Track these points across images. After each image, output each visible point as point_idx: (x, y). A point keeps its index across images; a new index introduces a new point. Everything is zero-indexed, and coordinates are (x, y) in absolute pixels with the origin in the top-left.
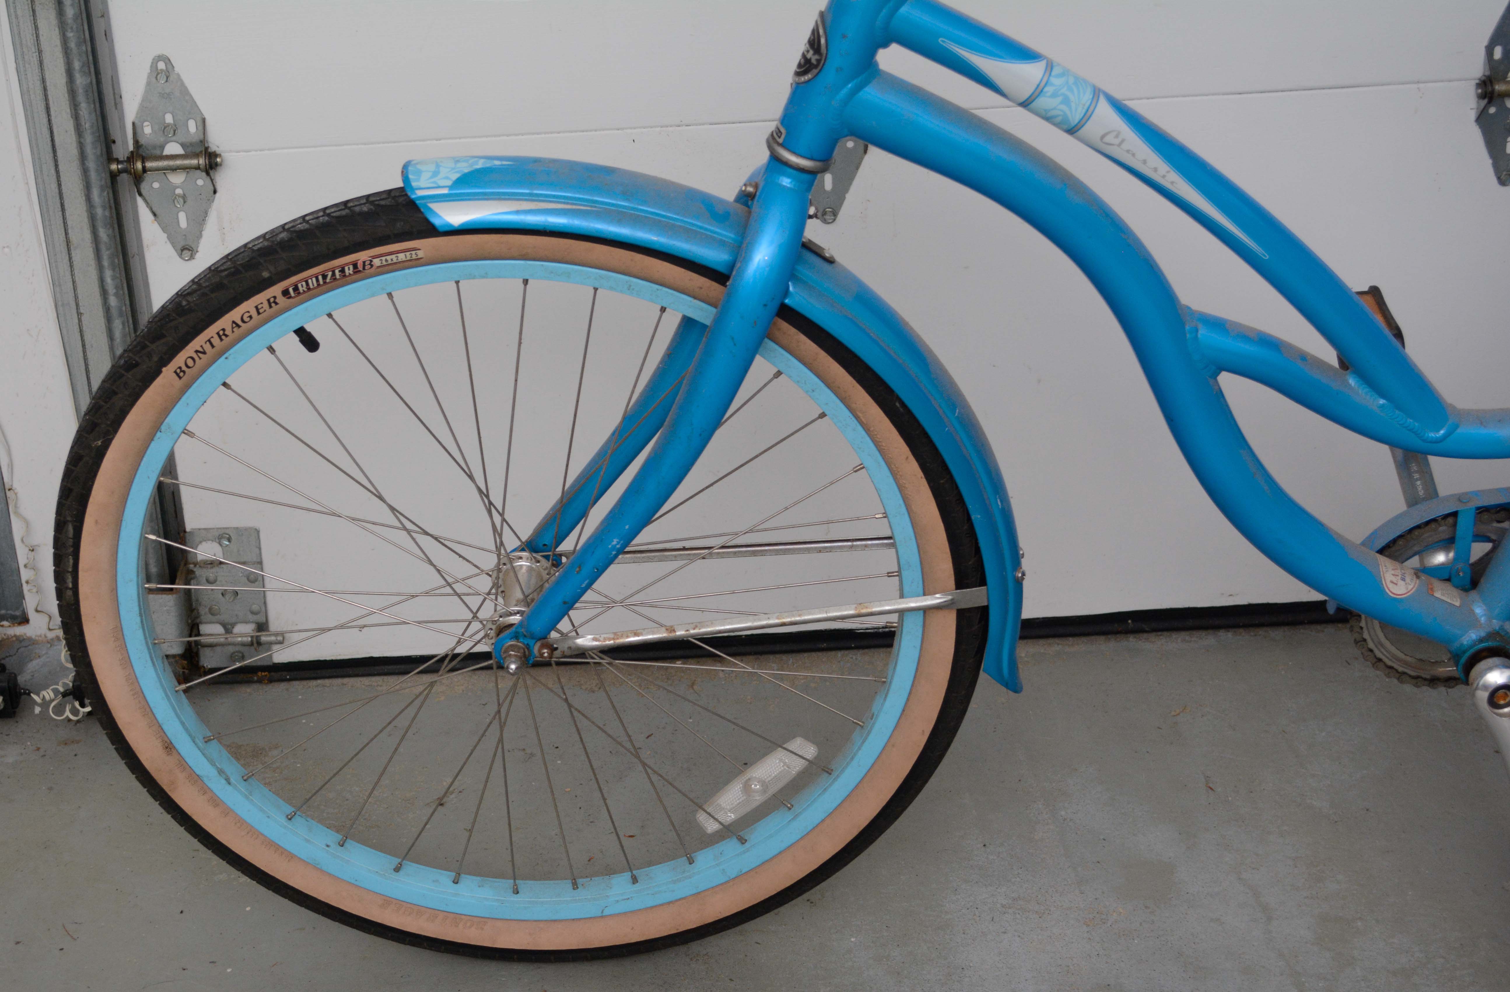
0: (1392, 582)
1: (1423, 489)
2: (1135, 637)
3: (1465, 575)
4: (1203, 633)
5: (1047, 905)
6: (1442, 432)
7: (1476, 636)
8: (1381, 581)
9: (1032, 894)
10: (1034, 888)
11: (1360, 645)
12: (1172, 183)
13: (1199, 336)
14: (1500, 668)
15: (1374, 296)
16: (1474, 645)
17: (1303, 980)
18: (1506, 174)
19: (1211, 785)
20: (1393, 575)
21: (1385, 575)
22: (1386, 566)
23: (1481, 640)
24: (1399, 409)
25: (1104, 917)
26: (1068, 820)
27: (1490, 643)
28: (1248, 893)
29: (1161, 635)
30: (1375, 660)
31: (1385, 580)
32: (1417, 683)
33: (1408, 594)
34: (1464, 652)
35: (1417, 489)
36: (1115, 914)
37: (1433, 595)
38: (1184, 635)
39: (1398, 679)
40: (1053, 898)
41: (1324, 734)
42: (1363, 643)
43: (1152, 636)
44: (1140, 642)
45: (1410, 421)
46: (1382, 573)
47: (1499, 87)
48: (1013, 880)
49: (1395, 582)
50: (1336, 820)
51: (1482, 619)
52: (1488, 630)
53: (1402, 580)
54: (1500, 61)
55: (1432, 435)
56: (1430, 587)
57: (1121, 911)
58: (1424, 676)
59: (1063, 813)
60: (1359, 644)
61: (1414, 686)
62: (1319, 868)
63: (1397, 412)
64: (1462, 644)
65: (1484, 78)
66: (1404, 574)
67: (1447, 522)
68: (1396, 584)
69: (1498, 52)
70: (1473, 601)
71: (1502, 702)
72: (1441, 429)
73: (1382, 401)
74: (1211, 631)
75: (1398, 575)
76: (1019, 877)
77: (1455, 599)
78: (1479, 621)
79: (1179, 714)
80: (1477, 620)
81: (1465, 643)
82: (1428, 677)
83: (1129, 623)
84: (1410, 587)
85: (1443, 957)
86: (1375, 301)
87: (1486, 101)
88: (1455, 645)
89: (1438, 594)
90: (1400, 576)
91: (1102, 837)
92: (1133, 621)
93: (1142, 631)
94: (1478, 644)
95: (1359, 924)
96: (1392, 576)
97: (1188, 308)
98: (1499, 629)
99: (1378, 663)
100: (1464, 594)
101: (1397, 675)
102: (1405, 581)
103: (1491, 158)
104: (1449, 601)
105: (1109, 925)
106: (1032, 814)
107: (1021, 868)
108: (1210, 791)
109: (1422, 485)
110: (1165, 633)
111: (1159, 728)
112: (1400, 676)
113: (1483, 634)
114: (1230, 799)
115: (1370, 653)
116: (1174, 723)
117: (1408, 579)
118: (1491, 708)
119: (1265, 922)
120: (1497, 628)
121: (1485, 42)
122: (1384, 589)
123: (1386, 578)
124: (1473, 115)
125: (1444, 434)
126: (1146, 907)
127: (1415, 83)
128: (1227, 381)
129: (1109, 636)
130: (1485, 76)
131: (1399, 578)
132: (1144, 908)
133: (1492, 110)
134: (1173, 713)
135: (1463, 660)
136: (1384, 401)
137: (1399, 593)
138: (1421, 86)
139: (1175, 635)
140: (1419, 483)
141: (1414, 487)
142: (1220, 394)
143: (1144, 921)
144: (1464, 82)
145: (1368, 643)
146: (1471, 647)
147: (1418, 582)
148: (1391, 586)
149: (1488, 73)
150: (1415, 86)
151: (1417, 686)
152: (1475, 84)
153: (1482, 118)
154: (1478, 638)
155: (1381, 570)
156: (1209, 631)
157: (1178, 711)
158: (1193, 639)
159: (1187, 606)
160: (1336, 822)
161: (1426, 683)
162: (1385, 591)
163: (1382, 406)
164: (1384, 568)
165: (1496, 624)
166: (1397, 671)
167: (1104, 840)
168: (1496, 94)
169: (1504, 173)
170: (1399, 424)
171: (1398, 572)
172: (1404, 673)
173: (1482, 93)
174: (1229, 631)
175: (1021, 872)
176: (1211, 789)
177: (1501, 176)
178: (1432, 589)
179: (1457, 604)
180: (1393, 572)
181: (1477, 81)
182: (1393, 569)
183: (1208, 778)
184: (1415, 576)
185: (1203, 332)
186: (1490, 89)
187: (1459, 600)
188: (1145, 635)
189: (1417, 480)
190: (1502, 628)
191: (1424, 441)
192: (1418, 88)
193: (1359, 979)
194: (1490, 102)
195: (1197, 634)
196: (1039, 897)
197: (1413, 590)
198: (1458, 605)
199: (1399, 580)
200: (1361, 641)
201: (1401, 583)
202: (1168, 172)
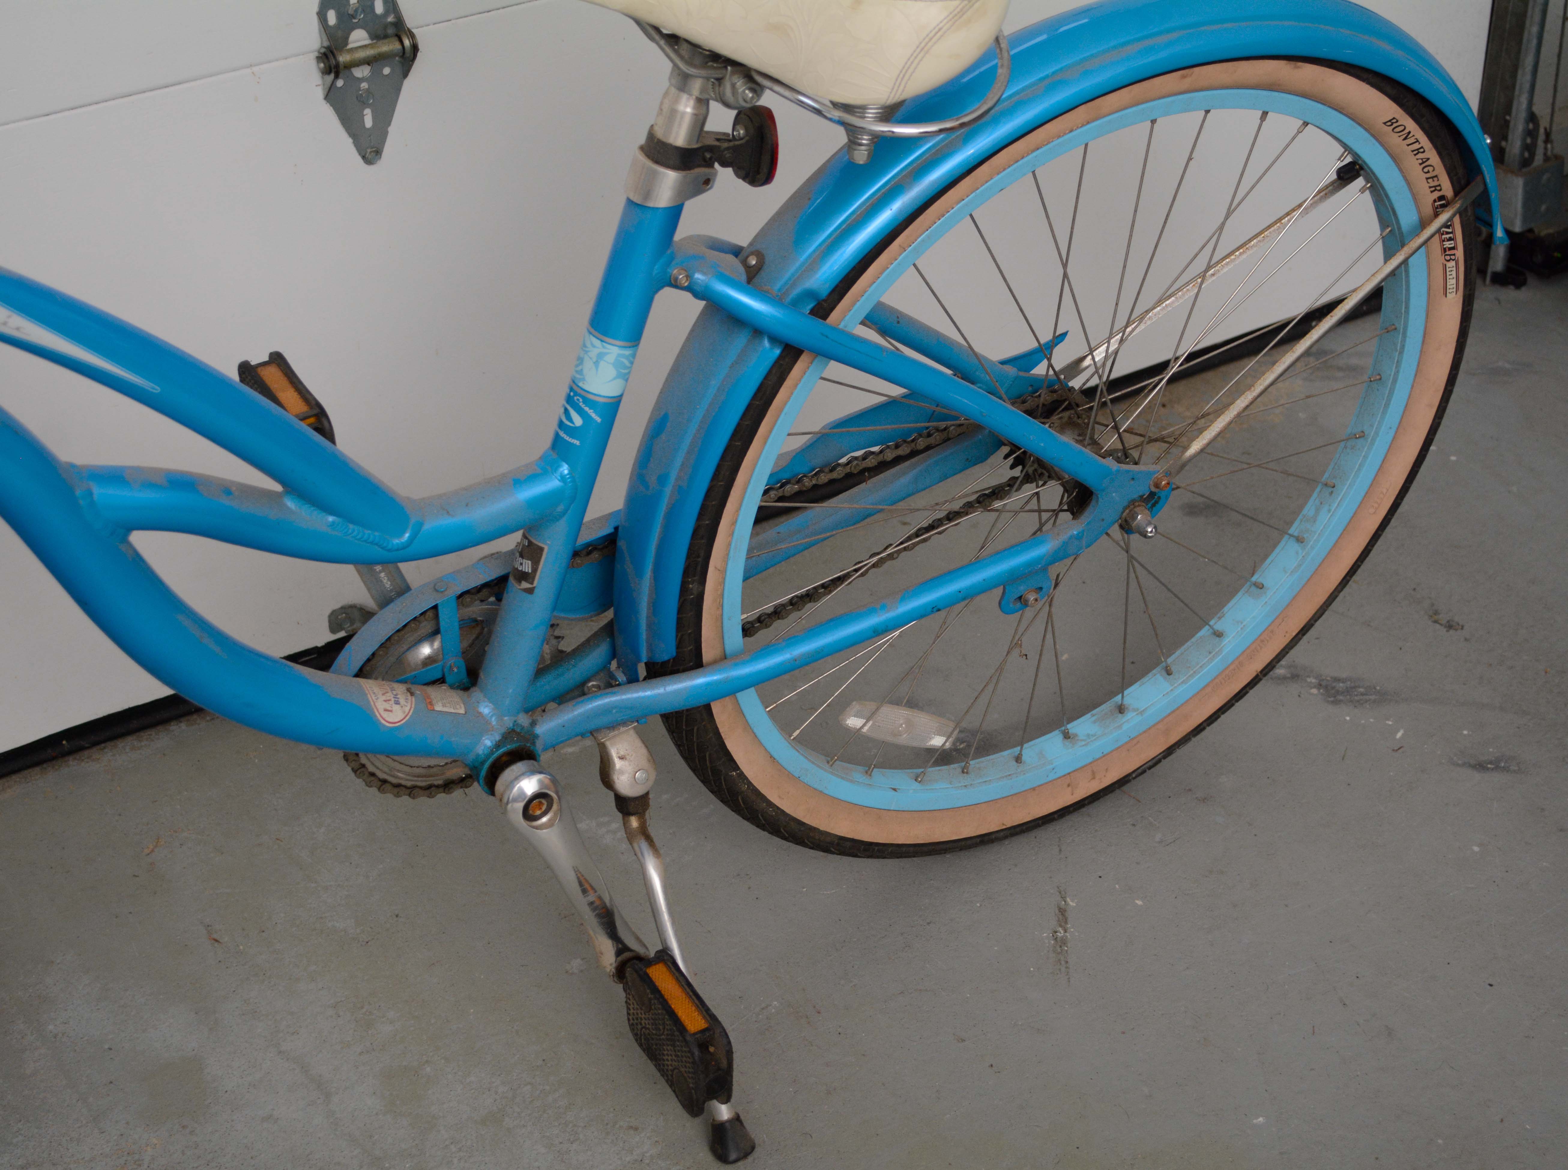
0: (386, 710)
1: (389, 580)
2: (75, 759)
3: (457, 667)
4: (152, 732)
5: (65, 1163)
6: (407, 535)
7: (492, 742)
8: (374, 712)
9: (43, 1153)
10: (43, 1144)
11: (360, 773)
12: (18, 329)
13: (96, 497)
14: (529, 776)
15: (279, 366)
16: (492, 753)
17: (387, 1165)
18: (371, 152)
19: (215, 936)
20: (385, 701)
21: (376, 704)
22: (374, 693)
23: (498, 746)
24: (352, 522)
25: (137, 1157)
26: (60, 1035)
27: (509, 747)
28: (294, 1069)
29: (105, 748)
30: (380, 783)
31: (378, 710)
32: (431, 793)
33: (407, 718)
34: (483, 763)
35: (381, 581)
36: (149, 1149)
37: (434, 710)
38: (130, 741)
39: (409, 795)
40: (70, 1151)
41: (323, 830)
42: (363, 769)
43: (94, 752)
44: (83, 764)
45: (368, 532)
46: (372, 703)
47: (343, 58)
48: (15, 1141)
49: (390, 709)
50: (367, 940)
51: (493, 719)
52: (503, 730)
53: (396, 704)
54: (337, 26)
55: (396, 541)
56: (428, 701)
57: (156, 1142)
58: (436, 783)
59: (51, 1027)
60: (358, 772)
61: (429, 797)
62: (364, 1010)
63: (351, 526)
64: (478, 755)
65: (323, 50)
66: (396, 695)
67: (427, 617)
68: (391, 711)
69: (332, 18)
70: (478, 702)
71: (538, 812)
72: (404, 533)
73: (331, 519)
74: (160, 728)
75: (389, 700)
76: (20, 1134)
77: (458, 707)
78: (490, 724)
79: (153, 851)
80: (488, 722)
81: (481, 752)
82: (440, 782)
83: (63, 745)
84: (407, 709)
85: (530, 1083)
86: (282, 371)
87: (332, 76)
88: (471, 757)
89: (438, 707)
90: (393, 699)
91: (106, 1047)
92: (67, 741)
93: (82, 749)
94: (497, 750)
95: (428, 1069)
96: (384, 703)
97: (72, 466)
98: (514, 726)
99: (384, 786)
100: (465, 694)
101: (408, 791)
102: (399, 704)
103: (350, 136)
104: (453, 711)
105: (146, 1166)
106: (15, 1040)
107: (20, 1121)
108: (216, 944)
109: (387, 577)
110: (109, 744)
111: (135, 876)
112: (411, 792)
113: (498, 737)
114: (241, 947)
115: (373, 778)
116: (151, 864)
117: (402, 701)
118: (529, 823)
119: (324, 1101)
120: (511, 725)
121: (316, 9)
122: (378, 720)
123: (378, 707)
124: (320, 93)
125: (409, 537)
126: (184, 1127)
127: (248, 67)
128: (140, 540)
129: (45, 765)
130: (324, 47)
131: (392, 702)
132: (181, 1130)
133: (340, 83)
134: (147, 851)
135: (483, 773)
136: (334, 518)
137: (396, 720)
138: (255, 69)
139: (120, 743)
140: (382, 575)
141: (379, 581)
142: (138, 560)
143: (186, 1147)
144: (301, 57)
145: (368, 767)
146: (488, 757)
147: (413, 699)
148: (385, 715)
149: (326, 44)
150: (249, 71)
151: (430, 796)
152: (315, 57)
153: (330, 95)
154: (494, 743)
155: (370, 699)
156: (158, 728)
157: (151, 847)
158: (143, 744)
159: (126, 707)
160: (367, 942)
161: (441, 790)
162: (381, 723)
163: (333, 524)
164: (373, 696)
165: (508, 722)
166: (405, 787)
167: (110, 1049)
168: (341, 67)
169: (369, 151)
170: (356, 539)
171: (390, 696)
172: (414, 787)
173: (325, 67)
174: (181, 722)
175: (21, 1127)
176: (216, 941)
177: (366, 154)
178: (431, 703)
179: (462, 711)
180: (384, 698)
181: (316, 54)
182: (383, 694)
183: (210, 928)
184: (409, 694)
185: (99, 492)
186: (333, 62)
187: (462, 706)
188: (86, 753)
189: (380, 572)
190: (515, 723)
191: (389, 550)
192: (253, 73)
193: (447, 1143)
194: (337, 76)
195: (145, 734)
196: (53, 1154)
197: (411, 711)
198: (464, 712)
199: (394, 705)
200: (360, 768)
201: (396, 708)
202: (9, 317)
